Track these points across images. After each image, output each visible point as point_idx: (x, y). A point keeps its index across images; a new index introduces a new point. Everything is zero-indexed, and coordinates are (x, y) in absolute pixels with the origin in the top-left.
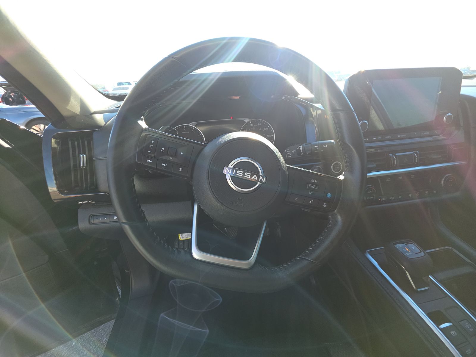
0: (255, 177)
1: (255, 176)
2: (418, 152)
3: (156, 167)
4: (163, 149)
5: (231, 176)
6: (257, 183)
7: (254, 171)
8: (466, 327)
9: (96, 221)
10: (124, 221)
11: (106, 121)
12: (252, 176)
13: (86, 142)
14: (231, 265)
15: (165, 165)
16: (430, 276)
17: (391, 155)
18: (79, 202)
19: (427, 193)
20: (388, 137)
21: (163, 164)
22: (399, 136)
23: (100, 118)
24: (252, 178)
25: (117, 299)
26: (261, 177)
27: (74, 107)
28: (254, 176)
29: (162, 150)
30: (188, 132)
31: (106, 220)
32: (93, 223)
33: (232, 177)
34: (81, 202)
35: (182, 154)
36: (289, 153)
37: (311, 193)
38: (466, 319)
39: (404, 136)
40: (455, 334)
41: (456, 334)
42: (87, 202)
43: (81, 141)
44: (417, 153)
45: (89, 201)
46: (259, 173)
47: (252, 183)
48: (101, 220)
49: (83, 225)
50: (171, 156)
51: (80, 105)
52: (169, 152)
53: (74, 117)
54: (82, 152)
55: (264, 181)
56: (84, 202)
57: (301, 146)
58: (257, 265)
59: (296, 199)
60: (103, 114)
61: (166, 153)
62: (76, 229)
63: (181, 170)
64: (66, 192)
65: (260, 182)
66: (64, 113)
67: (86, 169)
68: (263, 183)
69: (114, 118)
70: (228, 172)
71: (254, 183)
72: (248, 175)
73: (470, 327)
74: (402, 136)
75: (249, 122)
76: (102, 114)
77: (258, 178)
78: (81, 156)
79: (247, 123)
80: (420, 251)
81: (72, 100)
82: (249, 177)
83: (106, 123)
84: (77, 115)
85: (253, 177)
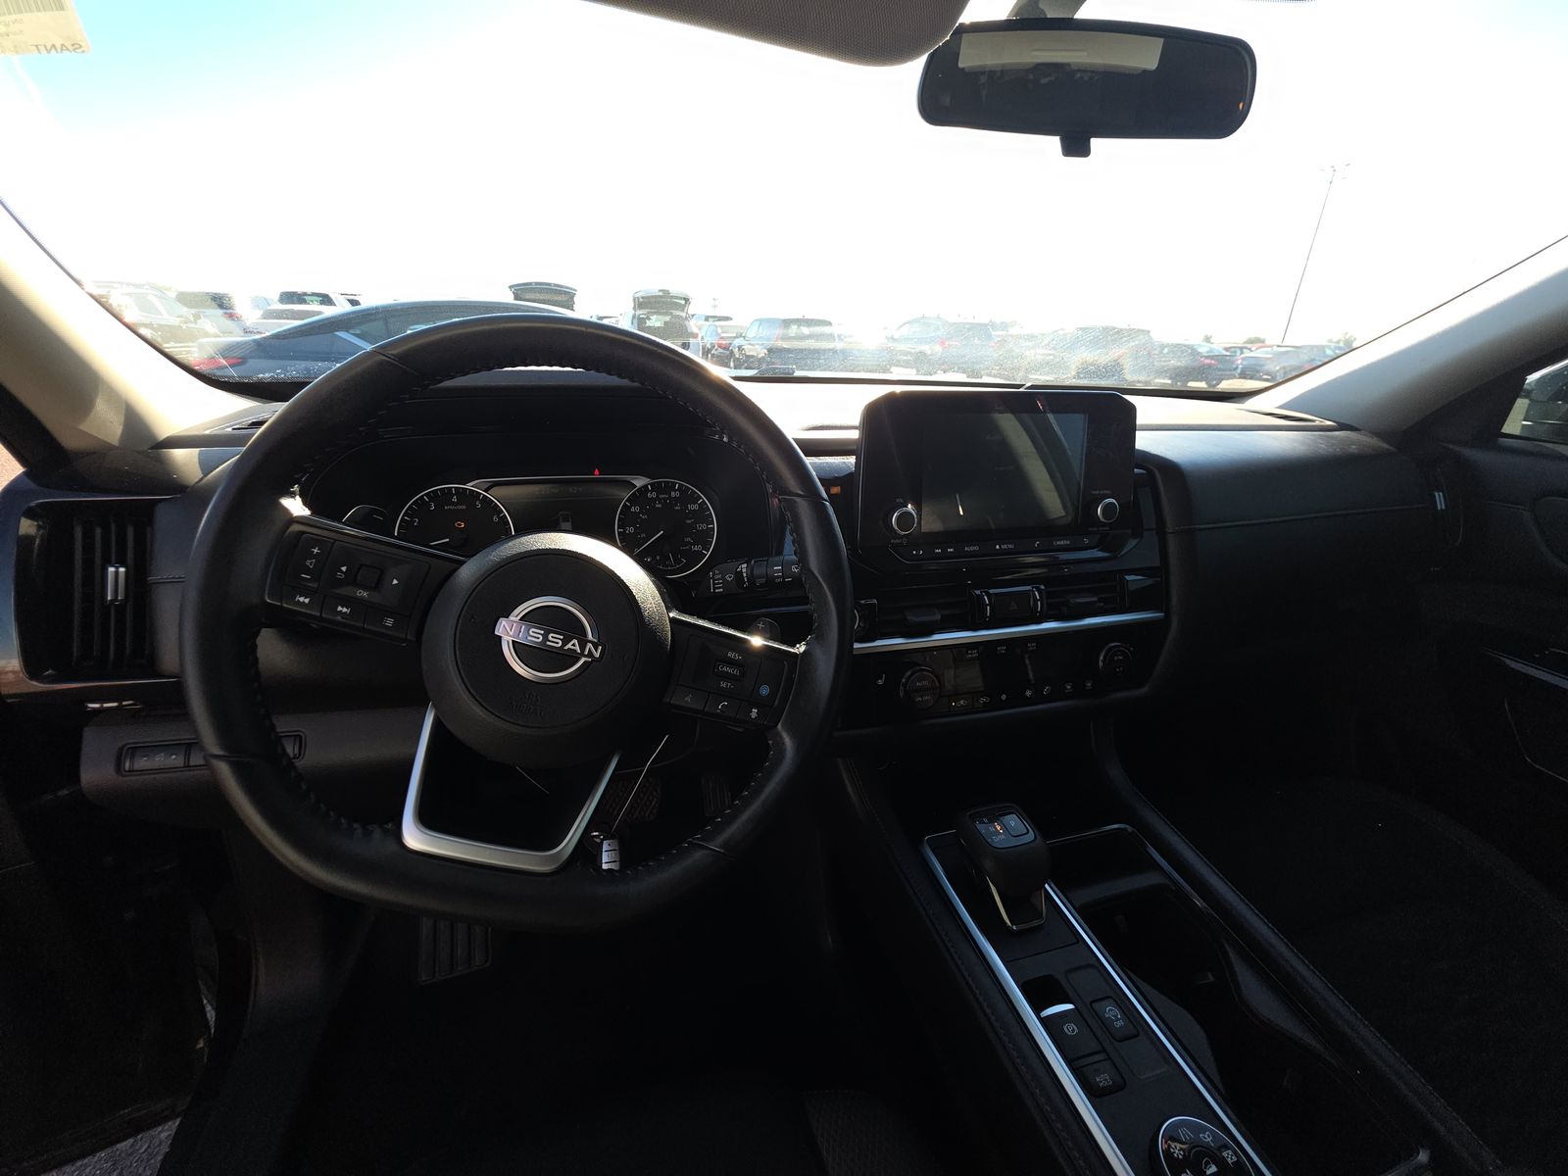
0: (574, 645)
1: (575, 641)
2: (1042, 587)
3: (319, 614)
4: (344, 569)
5: (513, 641)
6: (578, 659)
7: (571, 628)
8: (1107, 1016)
9: (142, 763)
10: (217, 751)
11: (207, 467)
12: (565, 642)
13: (130, 531)
14: (493, 862)
15: (345, 610)
16: (1046, 886)
17: (978, 592)
18: (90, 705)
19: (1069, 687)
20: (972, 548)
21: (340, 608)
22: (998, 547)
23: (185, 459)
24: (566, 648)
25: (201, 1044)
26: (590, 645)
27: (104, 425)
28: (572, 643)
29: (342, 571)
30: (464, 507)
31: (175, 760)
32: (129, 771)
33: (516, 645)
34: (97, 706)
35: (395, 582)
36: (718, 579)
37: (723, 685)
38: (1110, 997)
39: (1010, 546)
40: (1073, 1031)
41: (1076, 1031)
42: (115, 704)
43: (113, 527)
44: (1039, 590)
45: (124, 703)
46: (585, 635)
47: (567, 658)
48: (159, 760)
49: (95, 772)
50: (365, 588)
51: (122, 420)
52: (359, 578)
53: (100, 452)
54: (113, 558)
55: (597, 655)
56: (105, 705)
57: (745, 565)
58: (578, 864)
59: (688, 699)
60: (198, 449)
61: (352, 580)
62: (67, 795)
63: (389, 622)
64: (49, 675)
65: (586, 656)
66: (69, 441)
67: (121, 609)
68: (594, 660)
69: (229, 465)
70: (509, 630)
71: (573, 658)
72: (555, 640)
73: (1116, 1016)
74: (1005, 547)
75: (646, 486)
76: (196, 451)
77: (583, 648)
78: (111, 569)
79: (640, 488)
80: (1025, 831)
81: (101, 406)
82: (560, 645)
83: (205, 475)
84: (111, 447)
85: (569, 646)
